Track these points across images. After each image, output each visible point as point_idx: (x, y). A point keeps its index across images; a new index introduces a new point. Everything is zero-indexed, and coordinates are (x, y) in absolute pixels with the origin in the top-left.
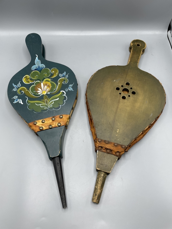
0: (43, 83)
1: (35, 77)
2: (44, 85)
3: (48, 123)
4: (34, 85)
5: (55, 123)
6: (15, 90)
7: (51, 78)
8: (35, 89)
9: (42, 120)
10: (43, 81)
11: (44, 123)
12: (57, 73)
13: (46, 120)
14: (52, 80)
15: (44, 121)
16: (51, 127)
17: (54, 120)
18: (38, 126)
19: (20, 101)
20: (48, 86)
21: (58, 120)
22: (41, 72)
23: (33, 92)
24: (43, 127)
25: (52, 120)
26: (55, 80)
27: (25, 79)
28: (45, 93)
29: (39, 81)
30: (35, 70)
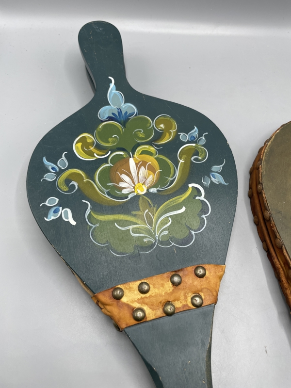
0: (135, 160)
1: (110, 139)
2: (137, 164)
3: (161, 295)
4: (107, 163)
5: (181, 294)
6: (49, 177)
7: (157, 146)
8: (110, 177)
9: (138, 283)
10: (133, 154)
11: (147, 295)
12: (173, 131)
13: (154, 285)
14: (160, 152)
15: (145, 287)
16: (169, 309)
17: (179, 283)
18: (128, 305)
19: (66, 213)
20: (151, 169)
21: (190, 281)
22: (128, 125)
23: (107, 187)
24: (145, 308)
25: (173, 283)
26: (170, 150)
27: (80, 145)
28: (142, 191)
29: (122, 153)
30: (110, 119)
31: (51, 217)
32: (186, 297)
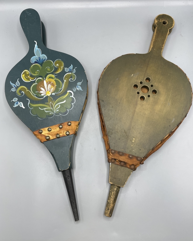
0: (46, 81)
1: (36, 72)
2: (47, 83)
3: (55, 132)
4: (35, 83)
5: (62, 131)
6: (13, 90)
7: (55, 74)
8: (37, 89)
9: (48, 128)
10: (45, 79)
11: (51, 132)
12: (62, 67)
13: (53, 129)
14: (56, 77)
15: (50, 129)
16: (58, 136)
17: (62, 128)
18: (44, 135)
19: (21, 104)
20: (53, 85)
21: (66, 127)
22: (43, 65)
23: (35, 93)
24: (50, 136)
25: (60, 128)
26: (60, 76)
27: (24, 75)
28: (49, 94)
29: (41, 78)
30: (36, 62)
31: (16, 106)
32: (64, 132)
